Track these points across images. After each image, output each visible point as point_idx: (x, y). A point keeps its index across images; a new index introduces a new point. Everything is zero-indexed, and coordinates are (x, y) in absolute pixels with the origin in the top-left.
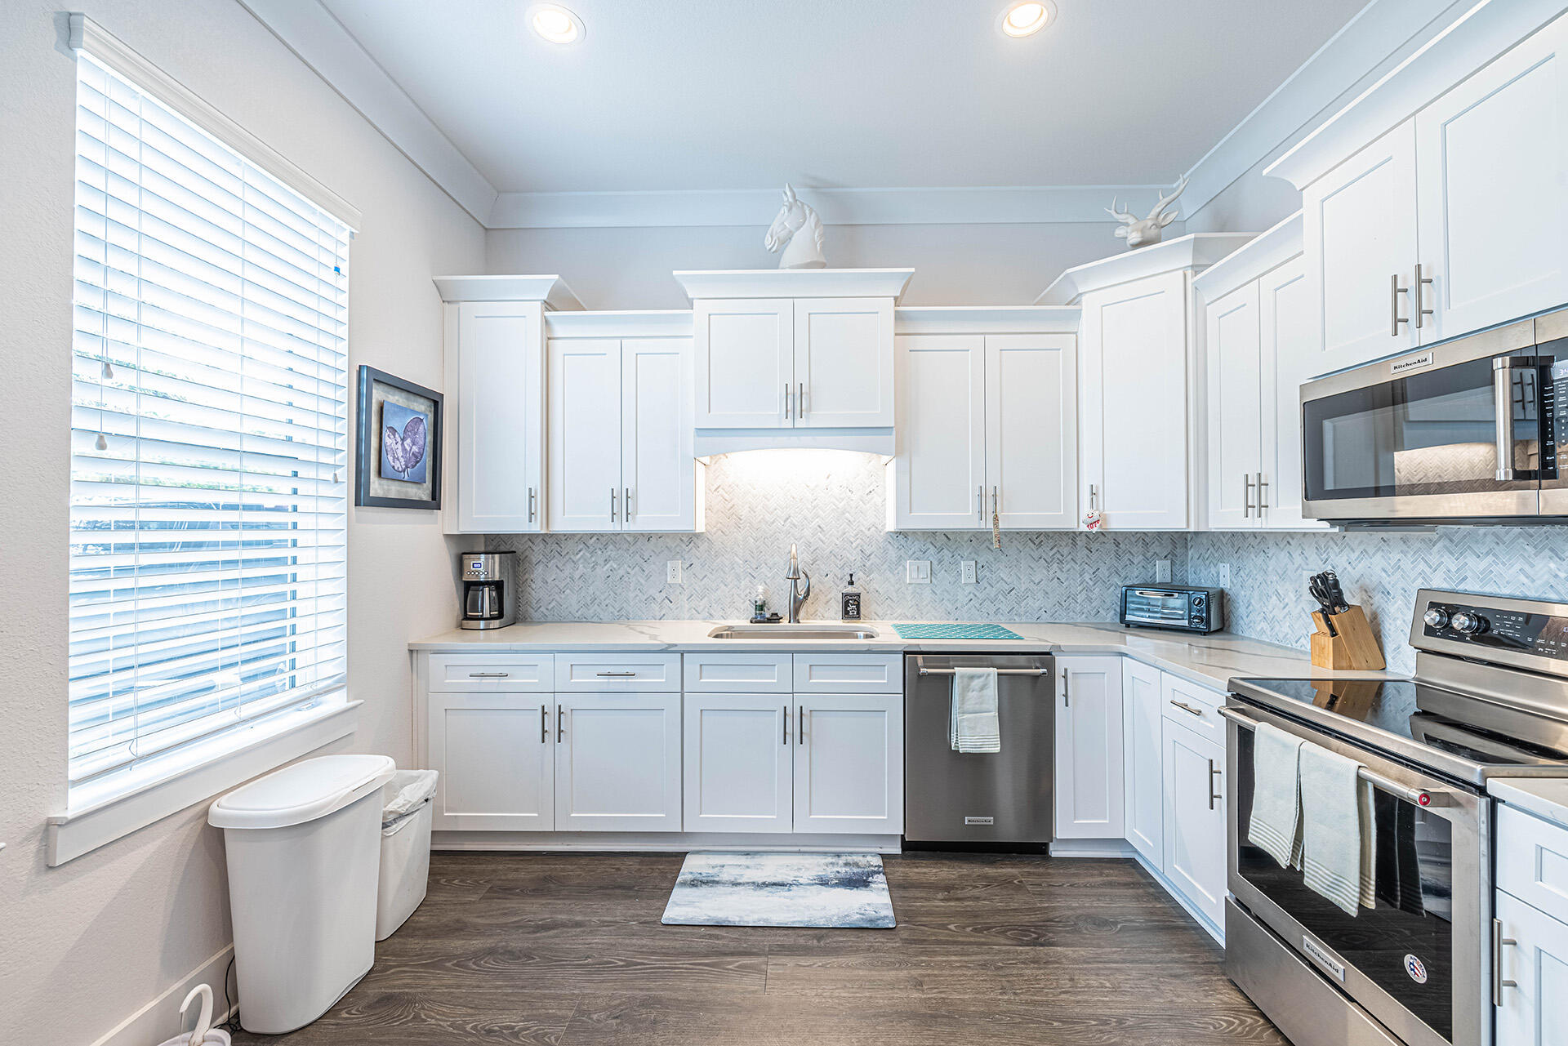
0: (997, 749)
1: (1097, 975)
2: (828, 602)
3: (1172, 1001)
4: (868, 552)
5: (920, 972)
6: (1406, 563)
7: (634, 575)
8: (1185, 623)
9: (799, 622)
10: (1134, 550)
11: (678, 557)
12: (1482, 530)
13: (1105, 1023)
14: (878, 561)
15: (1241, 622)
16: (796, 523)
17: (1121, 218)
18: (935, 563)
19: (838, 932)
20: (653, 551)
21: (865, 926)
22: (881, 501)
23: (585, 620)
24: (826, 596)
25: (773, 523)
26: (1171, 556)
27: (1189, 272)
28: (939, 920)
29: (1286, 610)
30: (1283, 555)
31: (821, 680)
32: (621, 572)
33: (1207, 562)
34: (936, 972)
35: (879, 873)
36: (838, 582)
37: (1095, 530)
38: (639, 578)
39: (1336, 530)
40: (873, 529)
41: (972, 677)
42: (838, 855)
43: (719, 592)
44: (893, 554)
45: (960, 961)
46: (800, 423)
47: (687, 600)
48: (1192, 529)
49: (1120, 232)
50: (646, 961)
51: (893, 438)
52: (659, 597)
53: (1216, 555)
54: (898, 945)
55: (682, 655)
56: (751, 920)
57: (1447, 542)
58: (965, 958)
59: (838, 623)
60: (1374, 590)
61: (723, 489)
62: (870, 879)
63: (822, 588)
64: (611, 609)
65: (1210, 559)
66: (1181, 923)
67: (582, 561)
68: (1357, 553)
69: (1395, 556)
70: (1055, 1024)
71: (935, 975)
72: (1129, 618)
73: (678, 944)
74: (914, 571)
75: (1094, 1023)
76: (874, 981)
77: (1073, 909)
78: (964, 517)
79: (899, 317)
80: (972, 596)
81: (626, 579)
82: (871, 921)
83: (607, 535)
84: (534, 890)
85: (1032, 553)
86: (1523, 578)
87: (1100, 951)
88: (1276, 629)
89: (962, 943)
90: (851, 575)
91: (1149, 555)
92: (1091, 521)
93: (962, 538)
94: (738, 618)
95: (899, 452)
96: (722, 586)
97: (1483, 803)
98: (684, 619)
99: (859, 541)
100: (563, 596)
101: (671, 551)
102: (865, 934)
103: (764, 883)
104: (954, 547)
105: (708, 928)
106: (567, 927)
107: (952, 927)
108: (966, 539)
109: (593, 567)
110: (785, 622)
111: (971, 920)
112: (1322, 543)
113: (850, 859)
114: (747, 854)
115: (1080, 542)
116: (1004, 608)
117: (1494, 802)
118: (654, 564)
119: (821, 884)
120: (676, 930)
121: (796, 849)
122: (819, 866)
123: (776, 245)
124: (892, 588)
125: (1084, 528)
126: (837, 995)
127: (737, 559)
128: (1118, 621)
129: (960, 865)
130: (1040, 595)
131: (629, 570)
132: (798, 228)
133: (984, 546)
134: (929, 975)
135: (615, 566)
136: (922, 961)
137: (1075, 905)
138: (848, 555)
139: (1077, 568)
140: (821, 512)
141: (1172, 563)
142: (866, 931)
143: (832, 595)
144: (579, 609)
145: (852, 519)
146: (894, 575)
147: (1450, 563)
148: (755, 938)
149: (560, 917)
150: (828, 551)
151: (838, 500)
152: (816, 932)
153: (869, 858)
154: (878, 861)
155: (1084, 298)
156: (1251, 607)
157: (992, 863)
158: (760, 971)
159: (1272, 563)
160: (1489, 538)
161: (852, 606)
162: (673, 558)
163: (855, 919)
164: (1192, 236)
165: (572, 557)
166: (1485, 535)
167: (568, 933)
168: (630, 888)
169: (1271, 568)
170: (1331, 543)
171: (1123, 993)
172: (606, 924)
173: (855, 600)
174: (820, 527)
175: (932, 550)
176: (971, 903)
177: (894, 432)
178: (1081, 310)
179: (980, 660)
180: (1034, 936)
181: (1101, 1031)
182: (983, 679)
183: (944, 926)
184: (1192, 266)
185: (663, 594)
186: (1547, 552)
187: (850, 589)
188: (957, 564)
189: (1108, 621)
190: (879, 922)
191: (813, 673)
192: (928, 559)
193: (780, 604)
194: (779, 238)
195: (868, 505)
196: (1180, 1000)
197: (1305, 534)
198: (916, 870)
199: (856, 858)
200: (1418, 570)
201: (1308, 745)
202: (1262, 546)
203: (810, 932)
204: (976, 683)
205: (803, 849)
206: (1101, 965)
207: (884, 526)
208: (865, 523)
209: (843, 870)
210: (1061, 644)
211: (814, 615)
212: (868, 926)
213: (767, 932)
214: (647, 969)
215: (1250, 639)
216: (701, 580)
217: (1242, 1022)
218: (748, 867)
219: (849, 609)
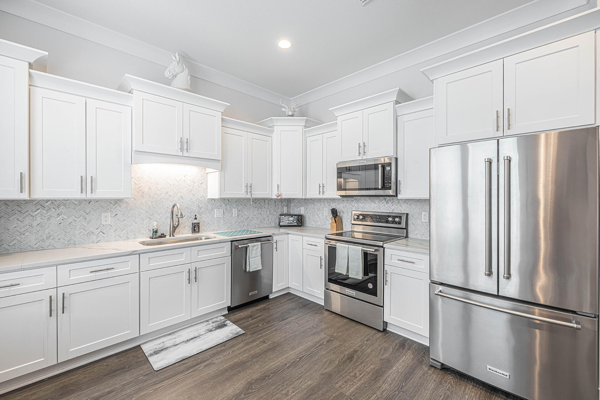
0: (261, 268)
1: (302, 320)
2: (184, 227)
3: (319, 319)
4: (201, 207)
5: (262, 339)
6: (348, 206)
7: (79, 221)
8: (296, 224)
9: (174, 236)
10: (279, 204)
11: (108, 211)
12: (362, 198)
13: (311, 329)
14: (204, 209)
15: (307, 223)
16: (171, 195)
17: (284, 105)
18: (225, 210)
19: (228, 342)
20: (92, 208)
21: (236, 336)
22: (206, 186)
23: (42, 249)
24: (184, 225)
25: (160, 195)
26: (287, 206)
27: (304, 127)
28: (255, 325)
29: (319, 218)
30: (319, 204)
31: (202, 256)
32: (70, 220)
33: (297, 207)
34: (266, 337)
35: (227, 321)
36: (189, 219)
37: (279, 198)
38: (83, 223)
39: (341, 198)
40: (203, 197)
41: (254, 246)
42: (207, 321)
43: (132, 226)
44: (210, 207)
45: (270, 332)
46: (186, 154)
47: (114, 232)
48: (303, 198)
49: (283, 109)
50: (163, 385)
51: (220, 164)
52: (96, 232)
53: (300, 205)
54: (249, 336)
55: (139, 255)
56: (195, 352)
57: (356, 200)
58: (270, 331)
59: (190, 235)
60: (341, 212)
61: (135, 179)
62: (225, 323)
63: (182, 222)
64: (62, 240)
65: (298, 206)
66: (308, 302)
67: (39, 215)
68: (337, 203)
69: (345, 204)
70: (302, 334)
71: (267, 338)
72: (281, 224)
73: (171, 373)
74: (217, 213)
75: (309, 330)
76: (252, 348)
77: (285, 308)
78: (241, 194)
79: (223, 120)
80: (236, 221)
81: (74, 224)
82: (237, 334)
83: (59, 200)
84: (61, 395)
85: (254, 205)
86: (369, 208)
87: (298, 315)
88: (317, 224)
89: (266, 328)
90: (196, 216)
91: (282, 205)
92: (278, 195)
93: (233, 201)
94: (142, 238)
95: (222, 169)
96: (134, 223)
97: (382, 249)
98: (112, 241)
99: (197, 202)
100: (23, 236)
101: (104, 208)
102: (237, 338)
103: (188, 340)
104: (231, 204)
105: (179, 363)
106: (104, 396)
107: (260, 325)
108: (234, 201)
109: (49, 218)
110: (168, 237)
111: (264, 322)
112: (329, 201)
113: (213, 320)
114: (170, 334)
115: (267, 201)
116: (246, 224)
117: (384, 248)
118: (93, 215)
119: (210, 331)
120: (165, 370)
121: (190, 325)
122: (204, 327)
123: (171, 76)
124: (210, 220)
125: (276, 197)
126: (244, 356)
127: (142, 211)
128: (278, 225)
129: (248, 309)
130: (256, 219)
131: (75, 219)
132: (181, 73)
133: (240, 203)
134: (265, 339)
135: (65, 217)
136: (260, 337)
137: (285, 307)
138: (193, 208)
139: (266, 210)
140: (182, 190)
141: (288, 208)
142: (236, 337)
143: (186, 224)
144: (37, 243)
145: (194, 193)
146: (210, 215)
147: (356, 205)
148: (201, 356)
149: (94, 395)
150: (185, 206)
151: (189, 186)
152: (221, 345)
153: (219, 318)
154: (223, 318)
155: (275, 127)
156: (310, 219)
157: (257, 306)
158: (213, 364)
159: (316, 207)
160: (364, 200)
161: (196, 228)
162: (105, 212)
163: (231, 336)
164: (306, 118)
165: (31, 213)
166: (363, 199)
167: (108, 397)
168: (124, 368)
169: (315, 208)
170: (331, 201)
171: (309, 321)
172: (126, 384)
173: (198, 225)
174: (181, 197)
175: (224, 205)
176: (260, 318)
177: (220, 162)
178: (274, 130)
179: (253, 241)
180: (282, 318)
181: (311, 331)
182: (257, 246)
183: (258, 326)
184: (304, 126)
185: (99, 230)
186: (373, 202)
187: (196, 221)
188: (232, 210)
189: (273, 226)
190: (240, 333)
191: (199, 253)
192: (222, 209)
193: (165, 229)
194: (172, 74)
195: (201, 188)
196: (320, 317)
197: (325, 199)
198: (236, 316)
199: (216, 319)
200: (350, 207)
201: (350, 246)
202: (313, 202)
203: (219, 346)
204: (255, 248)
205: (192, 324)
206: (301, 318)
207: (207, 196)
208: (200, 195)
209: (214, 324)
210: (275, 233)
211: (179, 233)
212: (237, 335)
213: (204, 352)
214: (165, 387)
215: (310, 227)
216: (123, 222)
217: (332, 316)
218: (175, 338)
219: (195, 229)
